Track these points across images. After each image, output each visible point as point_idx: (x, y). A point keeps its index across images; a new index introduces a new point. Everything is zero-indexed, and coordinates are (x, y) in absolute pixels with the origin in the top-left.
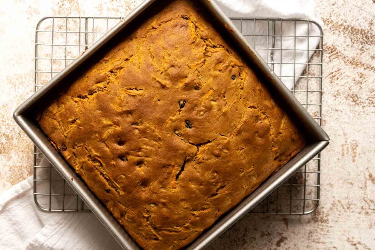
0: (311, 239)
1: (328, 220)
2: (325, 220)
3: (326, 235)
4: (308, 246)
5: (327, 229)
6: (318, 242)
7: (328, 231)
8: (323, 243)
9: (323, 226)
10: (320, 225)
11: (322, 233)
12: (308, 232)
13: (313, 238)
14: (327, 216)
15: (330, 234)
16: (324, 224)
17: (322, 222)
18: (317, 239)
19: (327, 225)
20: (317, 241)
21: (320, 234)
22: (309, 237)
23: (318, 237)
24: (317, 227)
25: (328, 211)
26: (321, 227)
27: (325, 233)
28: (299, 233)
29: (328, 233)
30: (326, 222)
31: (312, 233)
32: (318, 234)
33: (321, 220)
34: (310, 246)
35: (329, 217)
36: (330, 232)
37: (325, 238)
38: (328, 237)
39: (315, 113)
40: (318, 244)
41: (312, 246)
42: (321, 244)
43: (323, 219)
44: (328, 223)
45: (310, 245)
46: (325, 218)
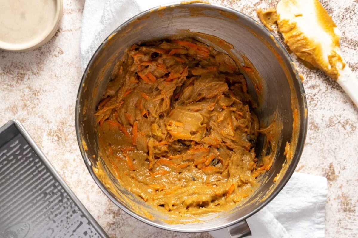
0: (340, 225)
1: (355, 210)
2: (352, 210)
3: (353, 222)
4: (337, 231)
5: (354, 218)
6: (346, 229)
7: (354, 220)
8: (350, 229)
9: (350, 215)
10: (348, 214)
11: (350, 221)
12: (338, 219)
13: (341, 225)
14: (354, 207)
15: (356, 222)
16: (351, 213)
17: (349, 212)
18: (345, 226)
19: (354, 214)
20: (345, 227)
21: (348, 222)
22: (338, 224)
23: (346, 224)
24: (345, 216)
25: (355, 203)
26: (349, 216)
27: (352, 221)
28: (330, 220)
29: (354, 221)
30: (353, 211)
31: (341, 220)
32: (346, 222)
33: (349, 210)
34: (339, 232)
35: (355, 208)
36: (356, 221)
37: (352, 225)
38: (354, 225)
39: (347, 120)
40: (345, 230)
41: (341, 232)
42: (348, 230)
43: (351, 209)
44: (355, 213)
45: (338, 230)
46: (352, 209)
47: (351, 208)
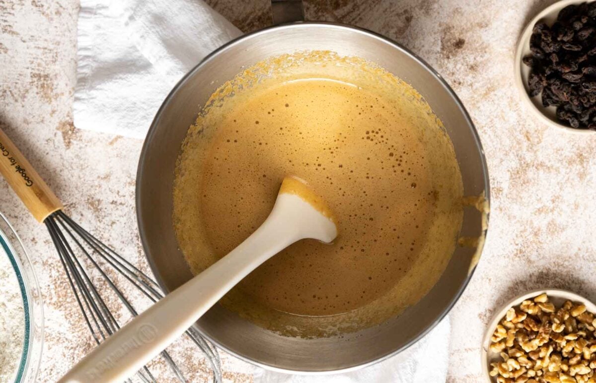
47: (37, 81)
